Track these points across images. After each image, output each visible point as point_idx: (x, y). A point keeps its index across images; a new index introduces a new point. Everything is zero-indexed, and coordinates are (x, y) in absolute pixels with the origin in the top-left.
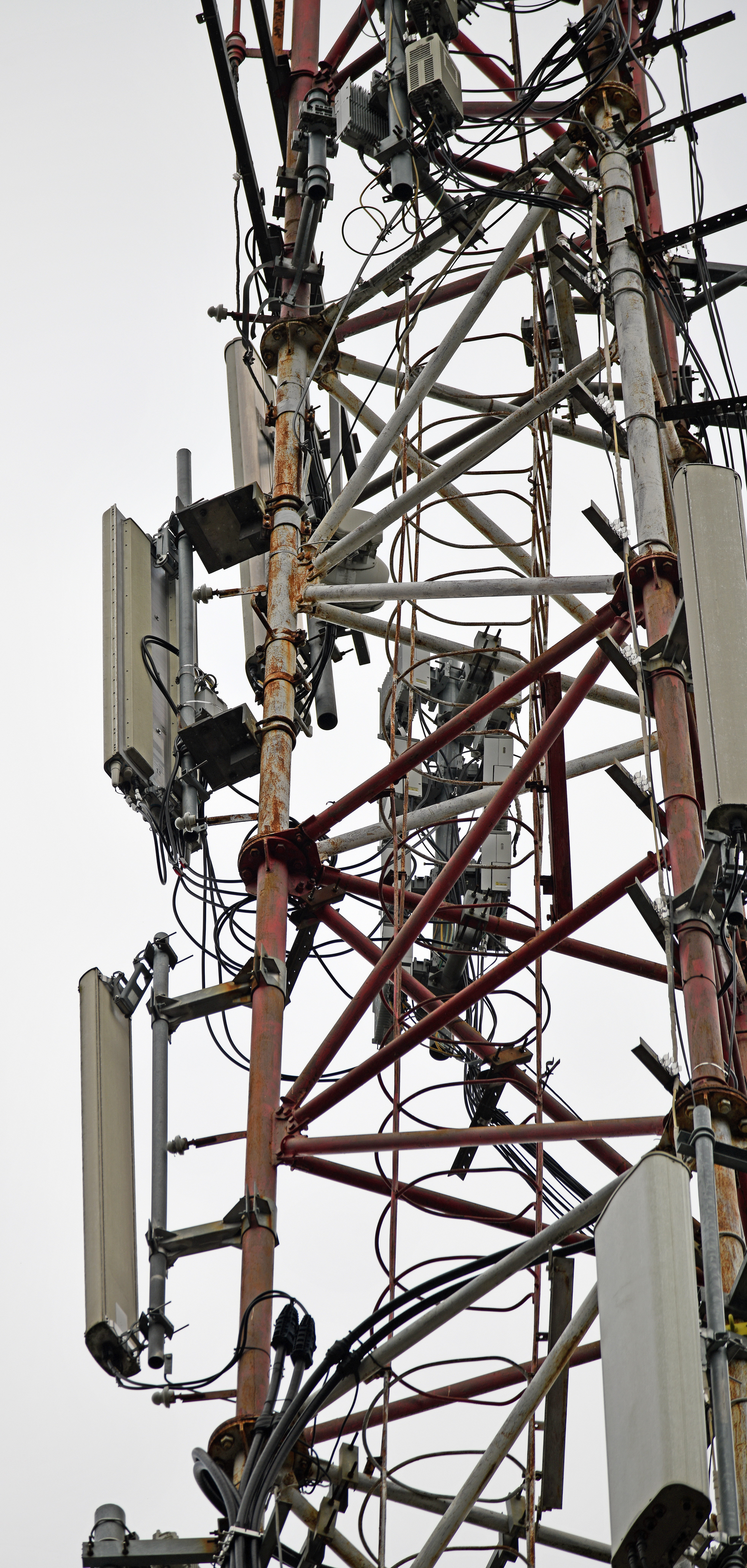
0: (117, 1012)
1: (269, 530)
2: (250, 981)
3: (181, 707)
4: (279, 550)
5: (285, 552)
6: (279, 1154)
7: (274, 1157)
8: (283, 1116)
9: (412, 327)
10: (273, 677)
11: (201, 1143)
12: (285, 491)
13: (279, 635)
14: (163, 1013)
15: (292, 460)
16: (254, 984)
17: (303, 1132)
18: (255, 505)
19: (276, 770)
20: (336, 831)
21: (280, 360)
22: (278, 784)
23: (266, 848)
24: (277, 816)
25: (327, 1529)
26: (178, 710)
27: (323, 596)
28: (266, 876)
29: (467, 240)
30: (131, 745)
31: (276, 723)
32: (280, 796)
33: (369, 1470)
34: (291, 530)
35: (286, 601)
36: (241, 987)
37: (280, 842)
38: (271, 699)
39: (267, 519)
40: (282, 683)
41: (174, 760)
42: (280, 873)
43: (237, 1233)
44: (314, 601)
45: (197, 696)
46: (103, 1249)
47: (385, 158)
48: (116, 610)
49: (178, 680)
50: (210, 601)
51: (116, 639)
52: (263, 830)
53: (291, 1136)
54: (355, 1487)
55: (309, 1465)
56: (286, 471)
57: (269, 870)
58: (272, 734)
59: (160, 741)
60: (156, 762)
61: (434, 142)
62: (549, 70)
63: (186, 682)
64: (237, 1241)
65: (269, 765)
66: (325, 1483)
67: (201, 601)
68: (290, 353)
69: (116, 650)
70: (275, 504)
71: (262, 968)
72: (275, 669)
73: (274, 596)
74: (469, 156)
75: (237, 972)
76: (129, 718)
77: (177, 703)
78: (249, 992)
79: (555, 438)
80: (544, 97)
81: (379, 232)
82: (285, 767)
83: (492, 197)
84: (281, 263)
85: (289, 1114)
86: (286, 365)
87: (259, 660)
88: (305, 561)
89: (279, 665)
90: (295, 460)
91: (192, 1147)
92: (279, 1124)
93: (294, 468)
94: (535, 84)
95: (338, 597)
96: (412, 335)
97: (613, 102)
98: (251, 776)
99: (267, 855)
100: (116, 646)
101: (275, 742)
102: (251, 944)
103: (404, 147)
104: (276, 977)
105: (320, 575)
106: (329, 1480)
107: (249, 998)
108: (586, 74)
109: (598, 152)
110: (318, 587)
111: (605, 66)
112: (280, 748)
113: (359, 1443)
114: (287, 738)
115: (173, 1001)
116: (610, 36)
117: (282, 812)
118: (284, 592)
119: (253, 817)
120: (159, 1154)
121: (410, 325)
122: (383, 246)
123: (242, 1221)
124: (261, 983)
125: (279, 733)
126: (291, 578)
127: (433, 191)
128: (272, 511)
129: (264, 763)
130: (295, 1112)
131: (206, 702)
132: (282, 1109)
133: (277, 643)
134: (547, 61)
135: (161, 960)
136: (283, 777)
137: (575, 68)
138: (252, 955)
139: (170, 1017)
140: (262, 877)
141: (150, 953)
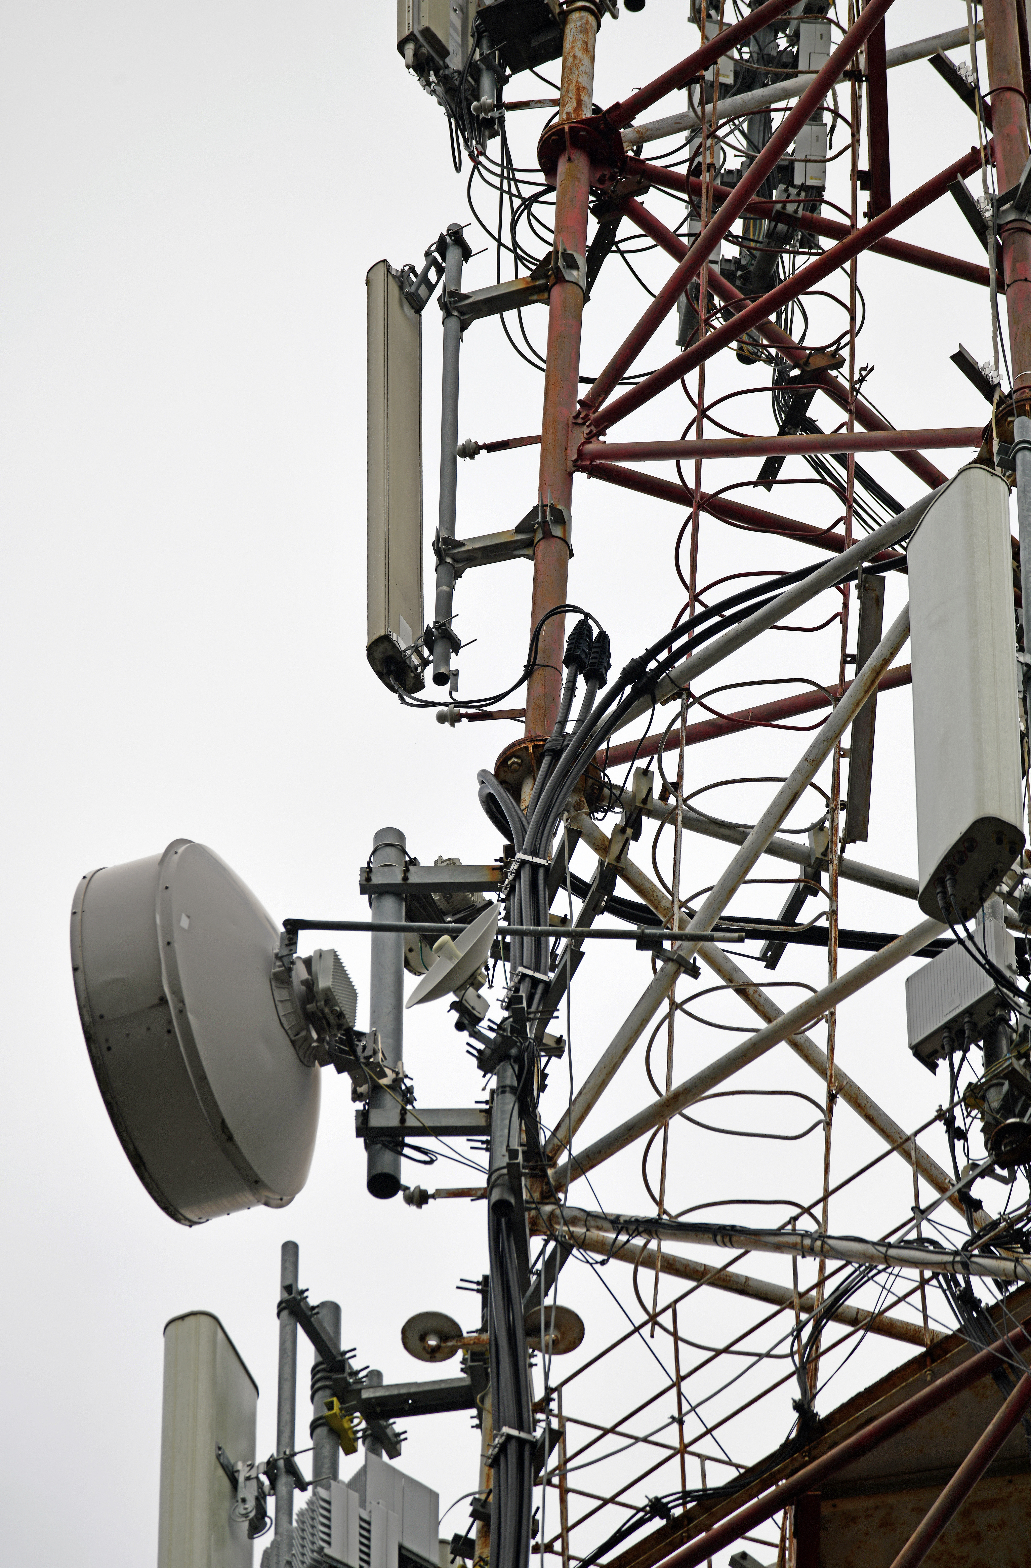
0: (407, 307)
2: (547, 277)
6: (576, 461)
7: (570, 463)
8: (579, 421)
11: (492, 447)
14: (455, 309)
16: (552, 280)
17: (601, 438)
19: (578, 54)
22: (582, 68)
23: (566, 137)
24: (579, 103)
25: (618, 858)
28: (566, 165)
30: (426, 25)
31: (580, 4)
32: (583, 81)
33: (664, 797)
36: (538, 283)
37: (582, 129)
41: (470, 41)
42: (581, 162)
43: (529, 544)
46: (387, 557)
52: (565, 116)
53: (588, 441)
54: (650, 814)
55: (601, 790)
57: (569, 160)
58: (574, 15)
59: (456, 20)
60: (452, 43)
64: (529, 552)
65: (571, 48)
66: (617, 809)
71: (561, 263)
75: (534, 267)
78: (547, 289)
82: (589, 50)
85: (586, 418)
91: (483, 452)
92: (575, 429)
98: (552, 59)
99: (567, 143)
101: (578, 24)
102: (550, 237)
104: (574, 273)
106: (622, 806)
107: (545, 295)
112: (584, 30)
113: (654, 767)
114: (591, 20)
115: (466, 296)
117: (585, 98)
119: (555, 102)
120: (449, 459)
123: (534, 531)
124: (560, 279)
125: (582, 14)
129: (567, 46)
130: (592, 416)
132: (579, 412)
135: (453, 253)
136: (586, 61)
138: (551, 249)
139: (462, 313)
140: (562, 166)
141: (442, 245)
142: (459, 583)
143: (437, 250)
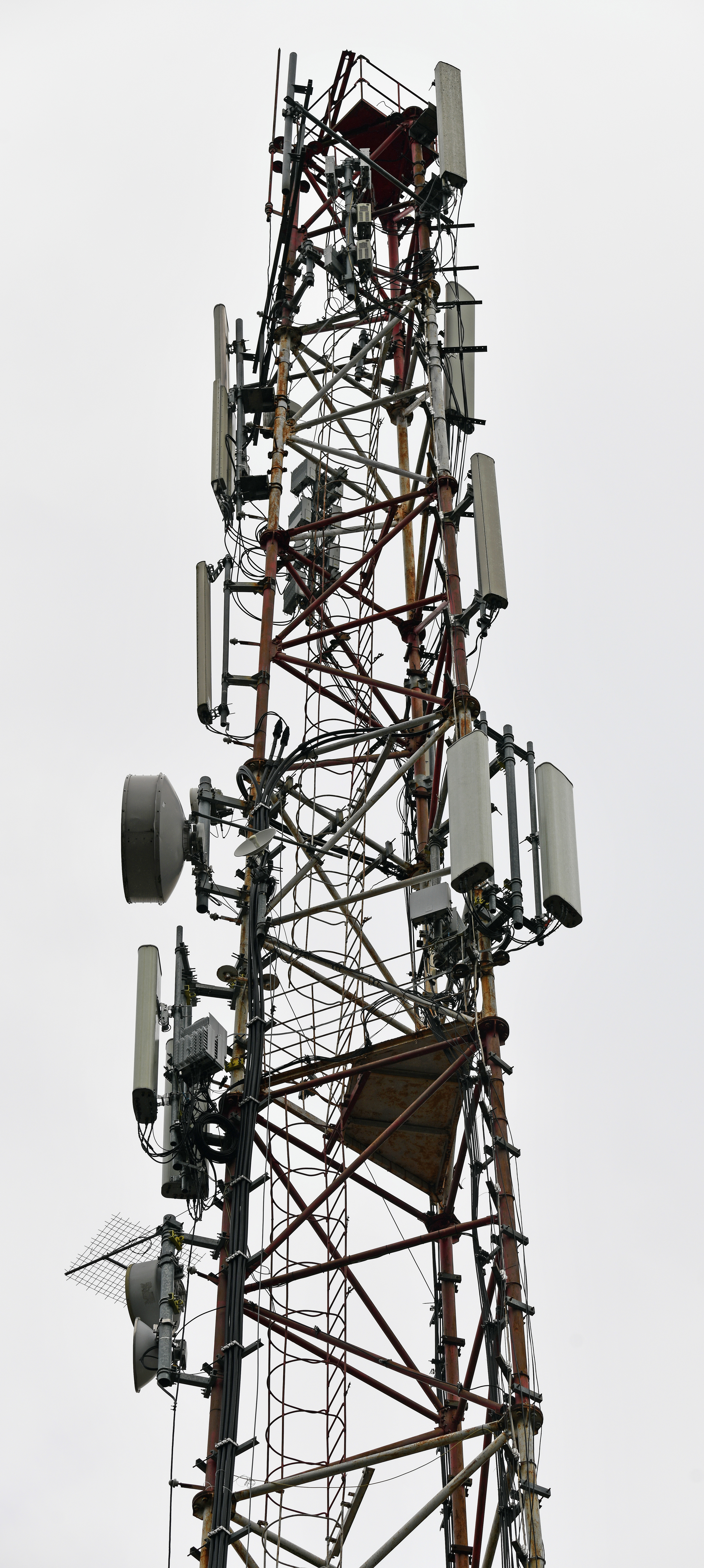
0: (210, 579)
2: (264, 585)
5: (282, 418)
7: (271, 657)
8: (275, 643)
10: (276, 466)
11: (242, 643)
12: (283, 394)
14: (229, 587)
15: (285, 382)
16: (266, 586)
17: (282, 652)
21: (282, 340)
22: (277, 510)
23: (273, 535)
24: (273, 522)
28: (271, 545)
30: (222, 477)
32: (275, 514)
36: (260, 586)
37: (279, 534)
38: (275, 475)
39: (276, 402)
40: (279, 470)
41: (234, 489)
42: (276, 545)
43: (255, 683)
45: (244, 469)
48: (219, 421)
49: (236, 455)
51: (218, 433)
52: (268, 527)
53: (277, 652)
54: (290, 793)
56: (283, 385)
57: (273, 543)
63: (239, 457)
64: (255, 686)
65: (274, 501)
68: (286, 338)
76: (222, 466)
84: (286, 302)
85: (277, 643)
86: (284, 343)
88: (289, 424)
89: (279, 462)
91: (238, 643)
92: (273, 645)
93: (286, 385)
97: (433, 288)
99: (273, 537)
100: (218, 436)
101: (276, 493)
103: (354, 280)
107: (262, 591)
109: (426, 306)
115: (232, 582)
117: (276, 521)
119: (264, 520)
120: (226, 643)
123: (258, 679)
126: (284, 429)
130: (280, 644)
131: (249, 472)
132: (273, 641)
133: (278, 453)
135: (228, 565)
136: (278, 507)
139: (231, 589)
140: (269, 545)
141: (224, 561)
142: (230, 690)
143: (222, 562)
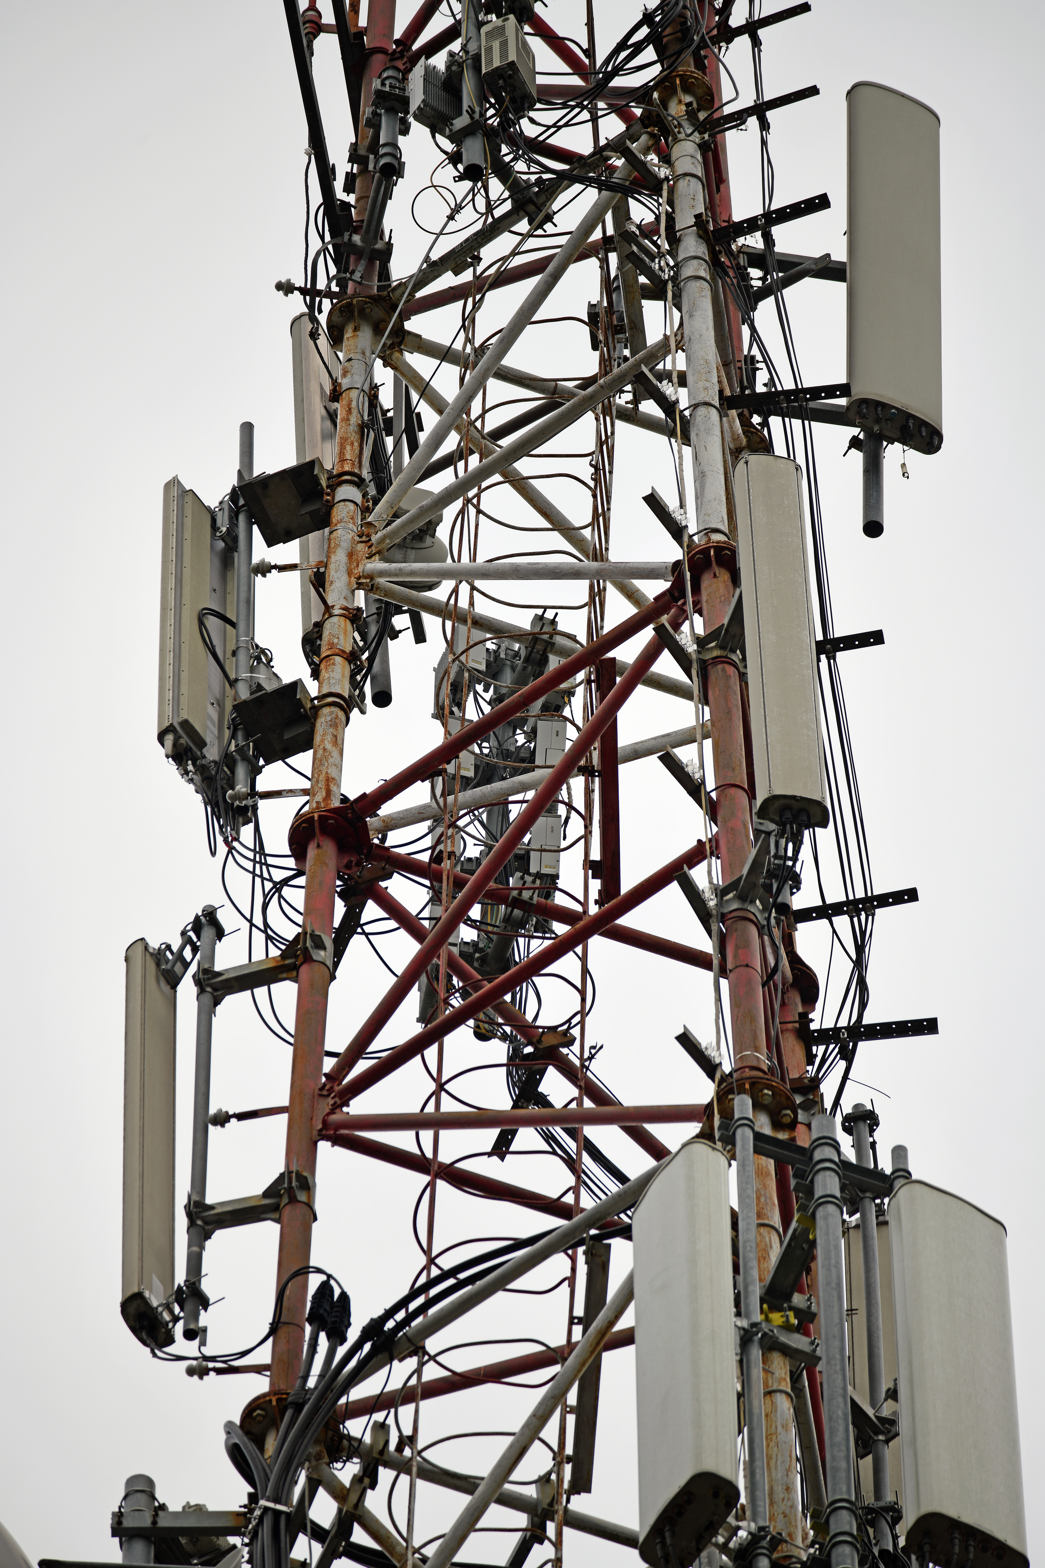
0: (163, 983)
1: (330, 506)
2: (296, 957)
3: (236, 680)
4: (339, 526)
5: (344, 528)
6: (320, 1130)
7: (315, 1133)
8: (325, 1092)
9: (479, 308)
10: (329, 653)
11: (242, 1117)
12: (347, 468)
13: (336, 611)
14: (209, 985)
15: (354, 437)
16: (301, 959)
17: (345, 1109)
18: (316, 479)
19: (329, 746)
20: (387, 809)
22: (331, 760)
23: (316, 824)
24: (329, 793)
25: (357, 1506)
26: (233, 683)
27: (382, 574)
28: (316, 851)
29: (536, 223)
30: (185, 717)
31: (330, 699)
32: (333, 772)
33: (400, 1448)
34: (352, 506)
35: (345, 578)
36: (288, 962)
37: (331, 818)
39: (328, 494)
40: (338, 659)
41: (227, 733)
42: (329, 849)
43: (276, 1208)
44: (372, 579)
45: (252, 669)
46: (142, 1219)
47: (456, 138)
48: (174, 581)
49: (234, 653)
50: (268, 575)
51: (173, 610)
52: (314, 805)
53: (332, 1112)
55: (341, 1441)
58: (326, 711)
59: (213, 713)
60: (209, 734)
61: (506, 123)
62: (623, 55)
63: (242, 655)
64: (276, 1216)
65: (322, 741)
66: (355, 1460)
67: (259, 575)
68: (356, 329)
69: (173, 621)
70: (336, 480)
71: (309, 943)
72: (331, 645)
73: (332, 573)
74: (541, 138)
75: (283, 947)
76: (184, 689)
77: (233, 676)
78: (295, 968)
79: (618, 423)
80: (617, 82)
81: (449, 212)
82: (338, 743)
83: (563, 180)
84: (350, 240)
85: (331, 1090)
86: (351, 342)
87: (315, 635)
88: (364, 538)
90: (357, 436)
92: (321, 1100)
93: (356, 444)
94: (609, 69)
95: (396, 575)
96: (478, 315)
97: (687, 90)
98: (304, 751)
99: (317, 831)
100: (173, 616)
101: (329, 718)
102: (299, 919)
103: (477, 127)
104: (322, 953)
105: (379, 552)
106: (360, 1456)
107: (294, 974)
108: (660, 60)
110: (377, 565)
111: (679, 53)
112: (334, 724)
113: (391, 1421)
114: (341, 715)
115: (219, 974)
116: (686, 23)
117: (334, 788)
118: (343, 568)
119: (305, 792)
121: (477, 306)
122: (452, 226)
123: (281, 1196)
124: (308, 958)
125: (333, 709)
126: (350, 555)
127: (504, 173)
128: (333, 487)
129: (317, 739)
130: (337, 1088)
131: (261, 676)
132: (325, 1085)
133: (334, 620)
134: (622, 45)
135: (208, 932)
136: (335, 753)
137: (649, 54)
138: (300, 930)
139: (215, 990)
140: (312, 852)
141: (197, 925)
142: (208, 1243)
